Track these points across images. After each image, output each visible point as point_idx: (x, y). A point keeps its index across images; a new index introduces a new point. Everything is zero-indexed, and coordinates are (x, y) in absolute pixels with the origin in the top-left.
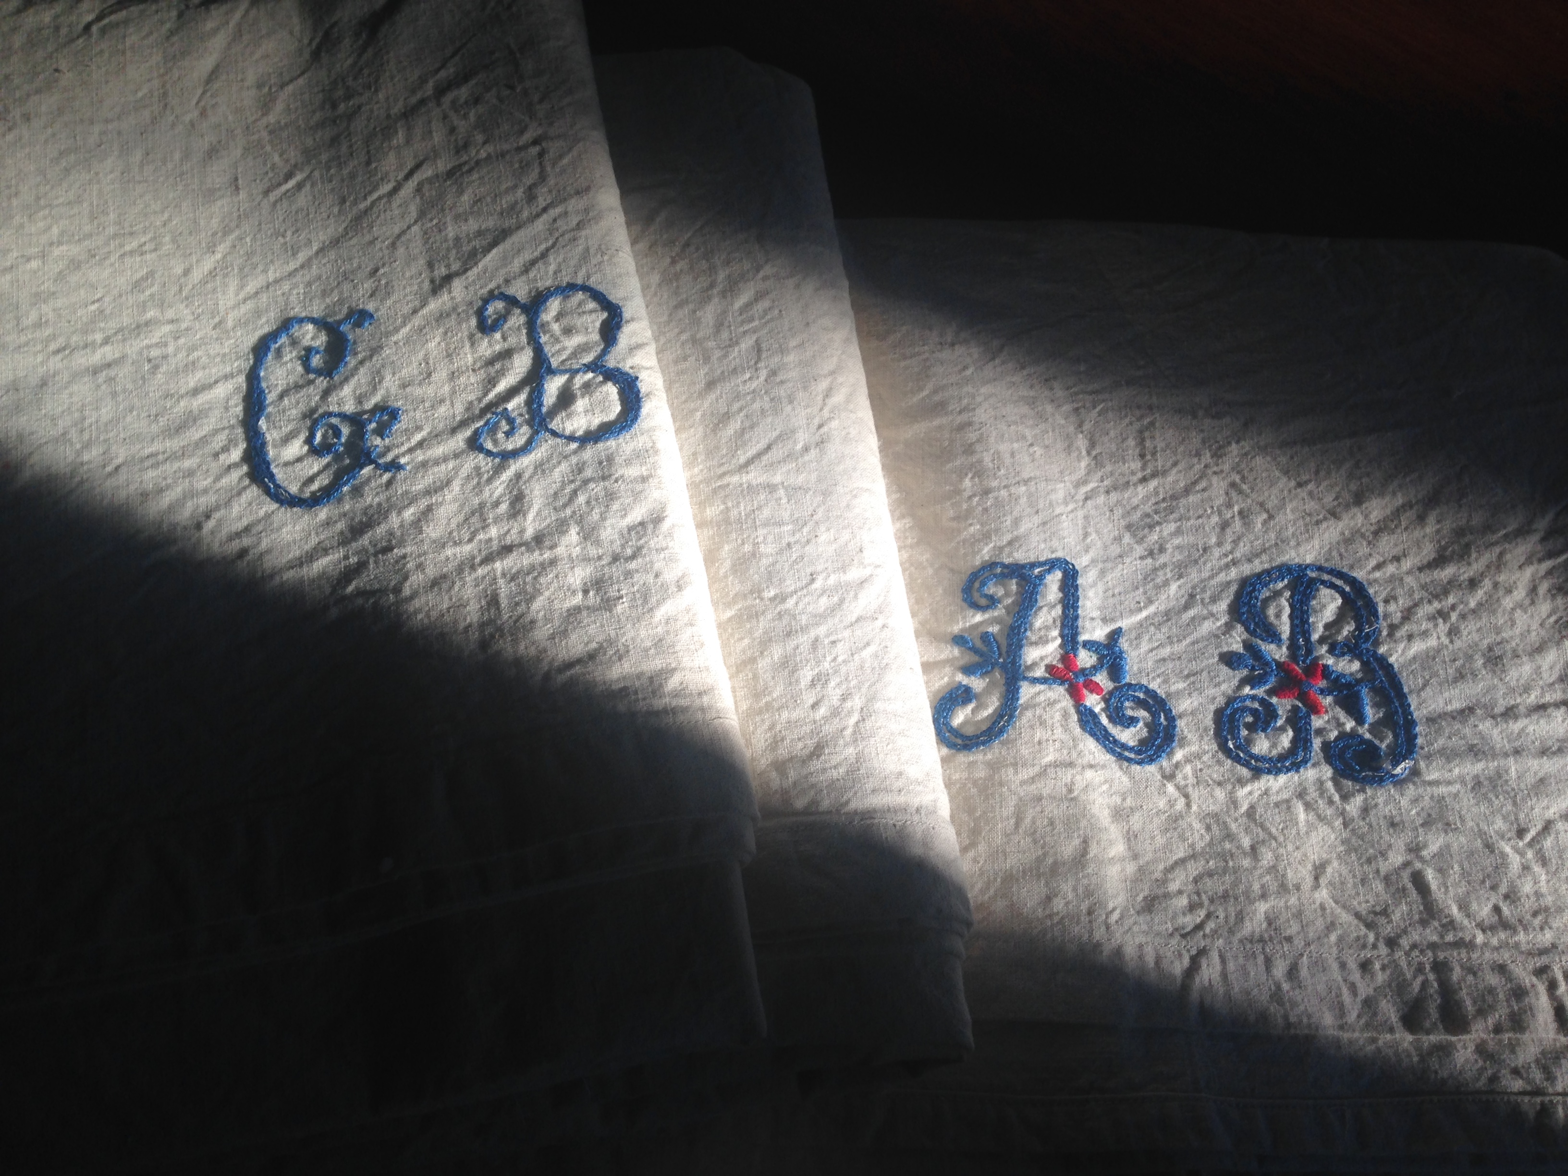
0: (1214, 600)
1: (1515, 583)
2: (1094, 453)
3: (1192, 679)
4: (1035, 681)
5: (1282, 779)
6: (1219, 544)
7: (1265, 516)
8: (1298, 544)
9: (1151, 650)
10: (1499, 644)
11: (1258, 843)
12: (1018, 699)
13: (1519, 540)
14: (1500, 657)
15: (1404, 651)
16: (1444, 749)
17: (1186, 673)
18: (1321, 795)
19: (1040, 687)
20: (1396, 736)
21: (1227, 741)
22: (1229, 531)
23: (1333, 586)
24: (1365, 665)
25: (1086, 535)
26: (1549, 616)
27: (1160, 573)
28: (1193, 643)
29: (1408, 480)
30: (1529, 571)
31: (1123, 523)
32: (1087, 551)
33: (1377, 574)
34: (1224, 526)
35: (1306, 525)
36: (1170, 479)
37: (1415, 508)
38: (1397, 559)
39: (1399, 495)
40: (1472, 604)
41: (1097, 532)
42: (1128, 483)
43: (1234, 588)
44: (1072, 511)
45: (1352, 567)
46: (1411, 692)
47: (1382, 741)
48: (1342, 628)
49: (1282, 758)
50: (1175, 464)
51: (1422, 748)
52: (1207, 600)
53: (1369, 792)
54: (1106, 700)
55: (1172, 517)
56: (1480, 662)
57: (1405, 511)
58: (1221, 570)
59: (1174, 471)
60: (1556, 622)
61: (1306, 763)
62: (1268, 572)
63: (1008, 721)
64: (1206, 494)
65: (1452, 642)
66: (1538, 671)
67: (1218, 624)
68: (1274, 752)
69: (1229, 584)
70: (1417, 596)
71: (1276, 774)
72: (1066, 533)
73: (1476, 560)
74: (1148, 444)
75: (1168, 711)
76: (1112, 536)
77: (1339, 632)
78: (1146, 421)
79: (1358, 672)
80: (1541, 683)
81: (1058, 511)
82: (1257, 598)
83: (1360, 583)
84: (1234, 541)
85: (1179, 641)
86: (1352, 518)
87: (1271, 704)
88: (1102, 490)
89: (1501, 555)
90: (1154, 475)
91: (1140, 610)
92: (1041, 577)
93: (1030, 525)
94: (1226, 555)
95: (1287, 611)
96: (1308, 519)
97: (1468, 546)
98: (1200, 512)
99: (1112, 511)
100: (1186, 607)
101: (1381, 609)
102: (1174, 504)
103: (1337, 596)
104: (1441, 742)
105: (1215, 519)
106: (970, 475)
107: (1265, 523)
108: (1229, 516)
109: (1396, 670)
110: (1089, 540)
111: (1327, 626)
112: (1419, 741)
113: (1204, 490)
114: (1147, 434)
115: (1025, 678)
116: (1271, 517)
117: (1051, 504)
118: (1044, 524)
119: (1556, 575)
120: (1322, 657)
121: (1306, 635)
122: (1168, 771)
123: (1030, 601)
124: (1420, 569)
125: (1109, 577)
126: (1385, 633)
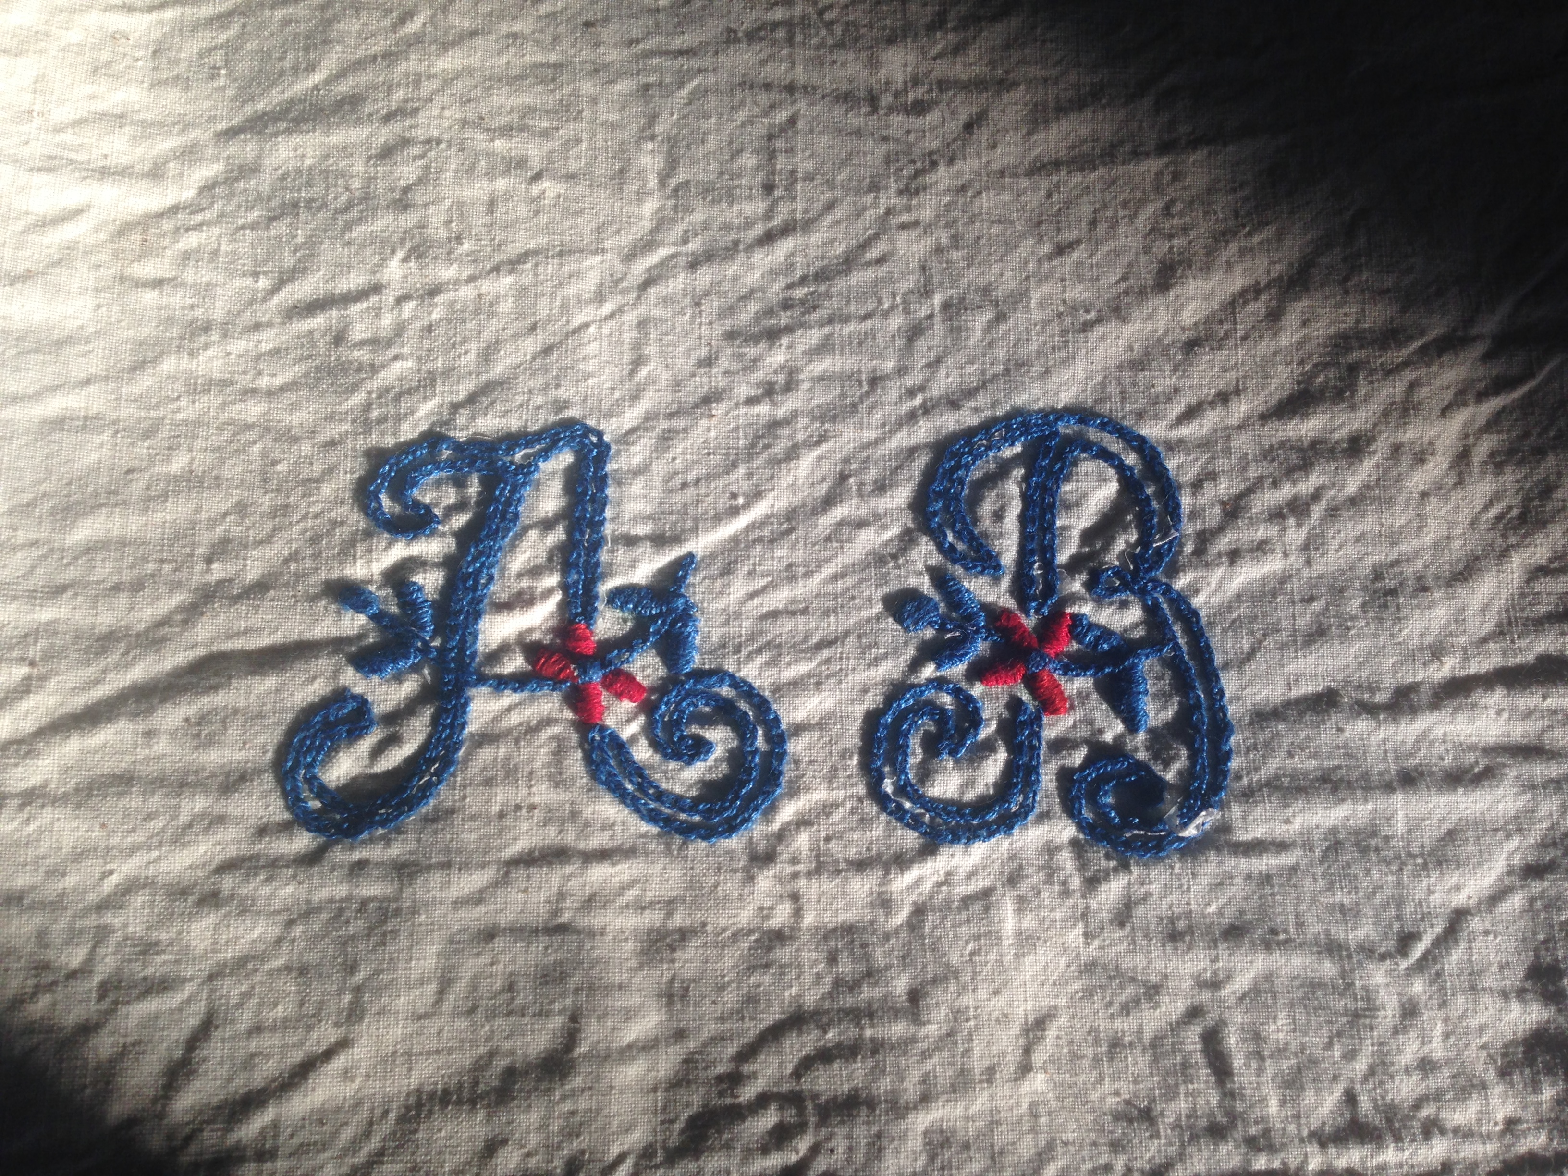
0: (881, 487)
1: (1431, 443)
2: (673, 182)
3: (826, 653)
4: (502, 683)
5: (980, 850)
6: (902, 371)
7: (989, 315)
8: (1047, 372)
9: (752, 596)
10: (1392, 565)
11: (924, 984)
12: (463, 725)
13: (1445, 358)
14: (1393, 592)
15: (1220, 584)
16: (1277, 777)
17: (815, 639)
18: (1049, 880)
19: (509, 698)
20: (1193, 756)
21: (881, 778)
22: (921, 344)
23: (1105, 455)
24: (1152, 612)
25: (638, 362)
26: (1486, 508)
27: (785, 431)
28: (835, 577)
29: (1256, 239)
30: (1458, 420)
31: (719, 330)
32: (635, 397)
33: (1185, 431)
34: (915, 332)
35: (1064, 332)
36: (817, 238)
37: (1264, 297)
38: (1223, 398)
39: (1238, 270)
40: (1352, 487)
41: (663, 355)
42: (736, 243)
43: (921, 461)
44: (612, 315)
45: (1140, 415)
46: (1226, 666)
47: (1166, 764)
48: (1113, 539)
49: (982, 805)
50: (830, 206)
51: (1239, 778)
52: (868, 488)
53: (1136, 871)
54: (649, 709)
55: (815, 316)
56: (1354, 604)
57: (1246, 303)
58: (900, 424)
59: (829, 219)
60: (1499, 518)
61: (1026, 815)
62: (986, 427)
63: (439, 773)
64: (884, 269)
65: (1309, 562)
66: (1459, 616)
67: (887, 535)
68: (970, 796)
69: (912, 452)
70: (1253, 473)
71: (969, 841)
72: (591, 366)
73: (1366, 399)
74: (781, 163)
75: (772, 724)
76: (694, 356)
77: (1106, 548)
78: (781, 116)
79: (1136, 625)
80: (1463, 640)
81: (578, 320)
82: (961, 482)
83: (1153, 448)
84: (929, 365)
85: (808, 574)
86: (1150, 317)
87: (970, 699)
88: (682, 261)
89: (1413, 386)
90: (787, 230)
91: (734, 512)
92: (527, 468)
93: (514, 360)
94: (911, 393)
95: (1015, 508)
96: (1068, 320)
97: (1353, 369)
98: (870, 306)
99: (698, 304)
100: (829, 502)
101: (1186, 501)
102: (823, 288)
103: (1111, 472)
104: (1273, 765)
105: (896, 322)
106: (400, 254)
107: (990, 327)
108: (923, 313)
109: (1204, 621)
110: (643, 372)
111: (1088, 536)
112: (1234, 764)
113: (880, 261)
114: (780, 144)
115: (482, 680)
116: (1001, 317)
117: (564, 307)
118: (547, 350)
119: (1506, 425)
120: (1073, 598)
121: (1047, 552)
122: (761, 847)
123: (503, 518)
124: (1264, 417)
125: (678, 447)
126: (1189, 548)
